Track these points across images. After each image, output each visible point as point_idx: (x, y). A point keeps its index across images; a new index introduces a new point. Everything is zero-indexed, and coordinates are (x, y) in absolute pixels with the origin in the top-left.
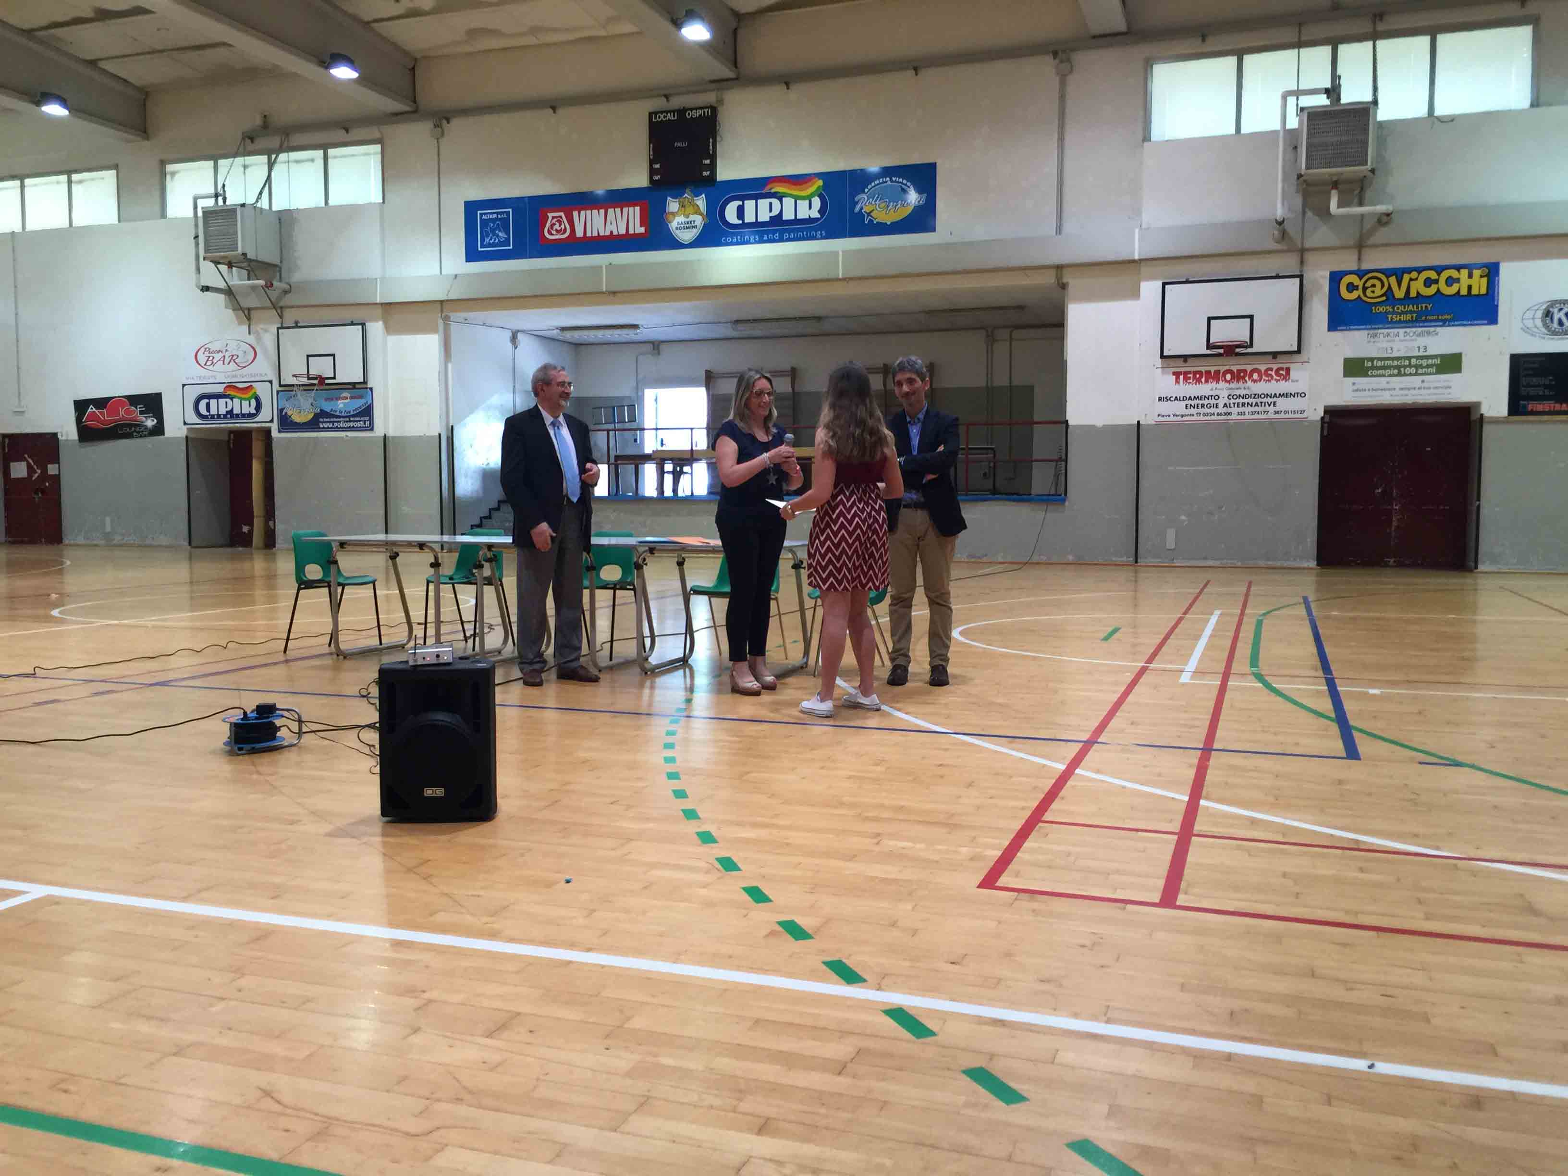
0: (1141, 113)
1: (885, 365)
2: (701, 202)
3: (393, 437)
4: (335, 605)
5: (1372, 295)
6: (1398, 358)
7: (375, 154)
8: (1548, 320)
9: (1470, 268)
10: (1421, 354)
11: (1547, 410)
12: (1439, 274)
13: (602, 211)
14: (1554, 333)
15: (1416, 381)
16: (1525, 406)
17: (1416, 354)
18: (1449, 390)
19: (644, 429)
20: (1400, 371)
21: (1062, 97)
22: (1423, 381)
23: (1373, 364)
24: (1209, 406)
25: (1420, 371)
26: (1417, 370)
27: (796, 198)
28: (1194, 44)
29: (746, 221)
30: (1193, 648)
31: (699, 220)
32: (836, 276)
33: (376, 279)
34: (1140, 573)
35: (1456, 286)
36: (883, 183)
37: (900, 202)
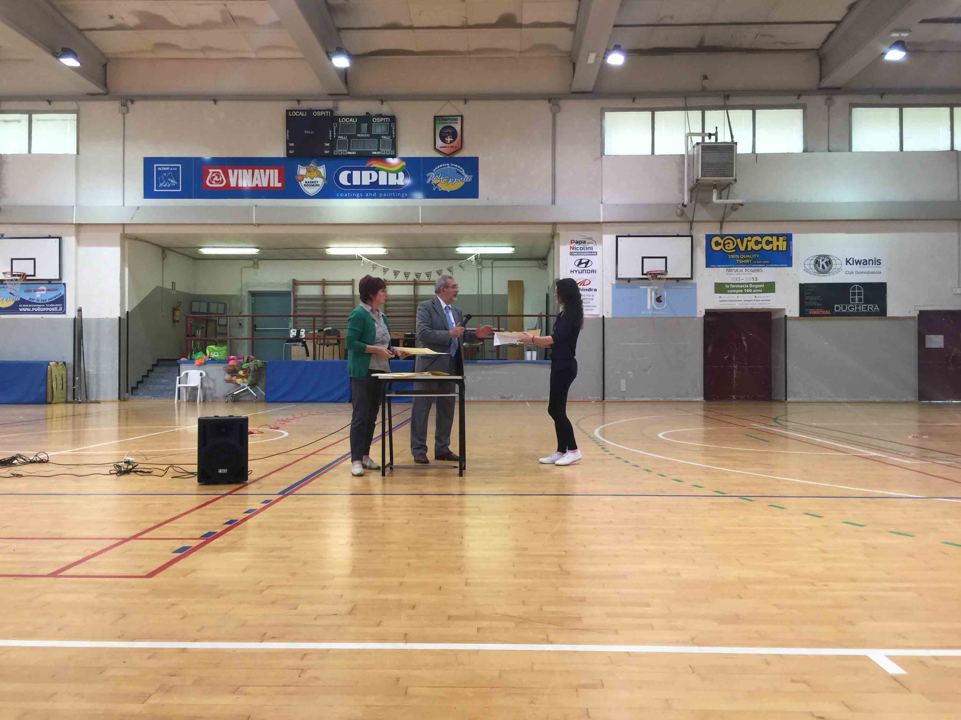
0: (598, 139)
2: (322, 170)
3: (87, 319)
5: (729, 248)
6: (743, 284)
7: (71, 120)
8: (817, 266)
9: (778, 236)
10: (754, 282)
11: (819, 313)
12: (762, 239)
13: (250, 171)
14: (820, 272)
15: (751, 296)
16: (807, 312)
17: (752, 282)
18: (769, 302)
20: (744, 291)
21: (554, 125)
22: (756, 297)
23: (730, 287)
25: (754, 291)
26: (752, 290)
27: (388, 172)
28: (629, 103)
29: (354, 184)
31: (321, 182)
32: (417, 222)
33: (73, 207)
34: (607, 406)
35: (771, 245)
36: (444, 167)
37: (456, 179)
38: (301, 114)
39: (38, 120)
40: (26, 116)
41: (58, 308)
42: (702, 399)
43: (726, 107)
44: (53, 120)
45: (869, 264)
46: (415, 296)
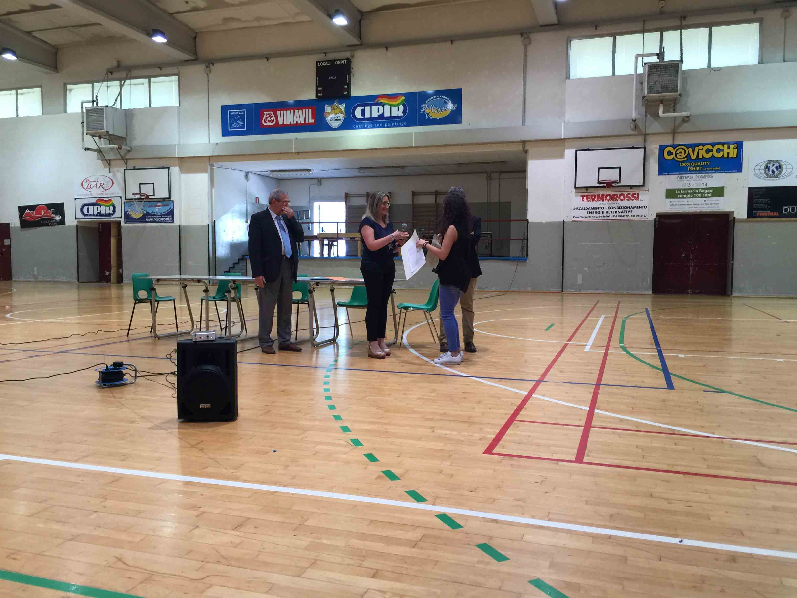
0: (565, 65)
1: (436, 191)
2: (343, 107)
3: (184, 226)
4: (154, 312)
5: (680, 157)
6: (693, 189)
7: (174, 81)
8: (767, 170)
9: (728, 144)
10: (705, 187)
11: (766, 215)
12: (713, 147)
13: (292, 111)
14: (770, 177)
15: (702, 200)
16: (755, 214)
17: (702, 187)
18: (718, 205)
19: (313, 223)
20: (694, 196)
21: (525, 56)
22: (705, 201)
23: (680, 192)
24: (599, 213)
25: (704, 195)
26: (702, 195)
27: (391, 106)
28: (592, 31)
29: (366, 117)
30: (591, 334)
31: (341, 116)
32: (411, 145)
33: (176, 145)
34: (565, 297)
35: (721, 154)
36: (435, 99)
37: (444, 108)
38: (327, 64)
39: (155, 82)
40: (147, 81)
41: (169, 219)
42: (650, 292)
43: (681, 28)
44: (164, 82)
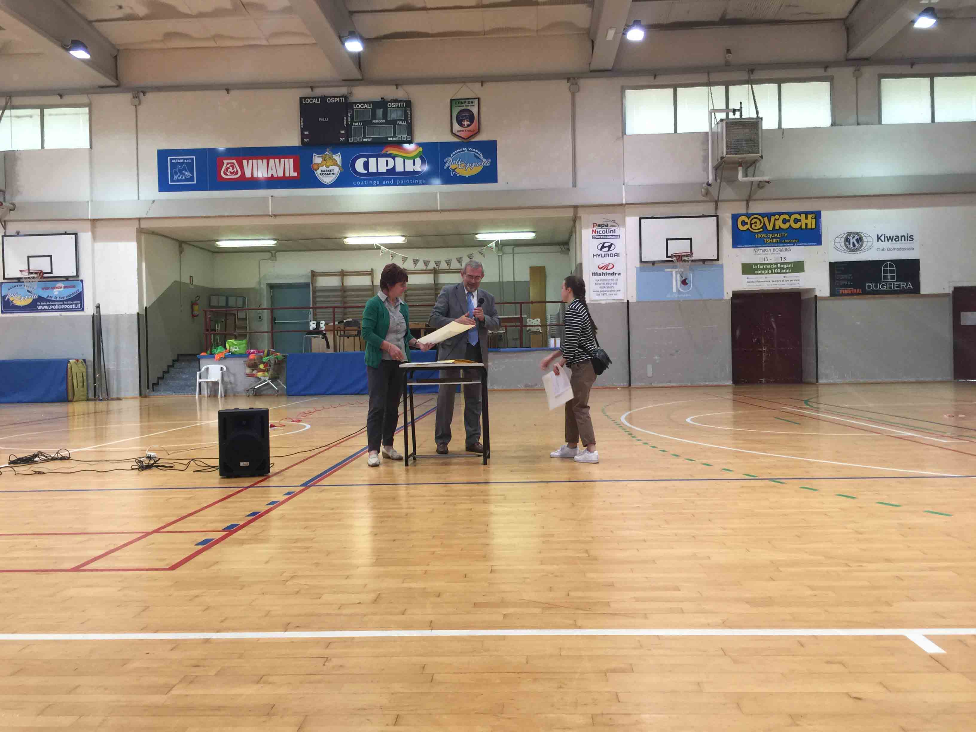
0: (619, 117)
2: (338, 158)
5: (755, 228)
6: (771, 264)
7: (82, 114)
8: (847, 243)
9: (806, 214)
10: (783, 261)
11: (850, 293)
12: (790, 217)
13: (265, 161)
14: (851, 250)
15: (781, 277)
16: (838, 291)
17: (780, 261)
18: (797, 282)
20: (772, 271)
21: (573, 105)
22: (784, 277)
23: (757, 267)
25: (783, 271)
26: (781, 270)
27: (405, 158)
28: (649, 80)
29: (370, 171)
31: (336, 170)
32: (435, 209)
33: (88, 202)
34: (634, 393)
35: (799, 224)
36: (461, 151)
37: (474, 164)
38: (315, 101)
39: (50, 115)
40: (38, 111)
41: (76, 306)
42: (730, 383)
43: (750, 82)
44: (65, 114)
45: (901, 241)
46: (436, 284)
